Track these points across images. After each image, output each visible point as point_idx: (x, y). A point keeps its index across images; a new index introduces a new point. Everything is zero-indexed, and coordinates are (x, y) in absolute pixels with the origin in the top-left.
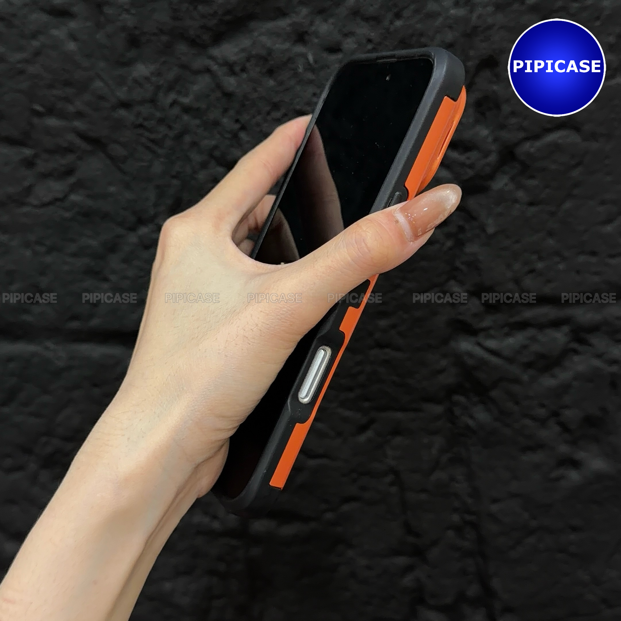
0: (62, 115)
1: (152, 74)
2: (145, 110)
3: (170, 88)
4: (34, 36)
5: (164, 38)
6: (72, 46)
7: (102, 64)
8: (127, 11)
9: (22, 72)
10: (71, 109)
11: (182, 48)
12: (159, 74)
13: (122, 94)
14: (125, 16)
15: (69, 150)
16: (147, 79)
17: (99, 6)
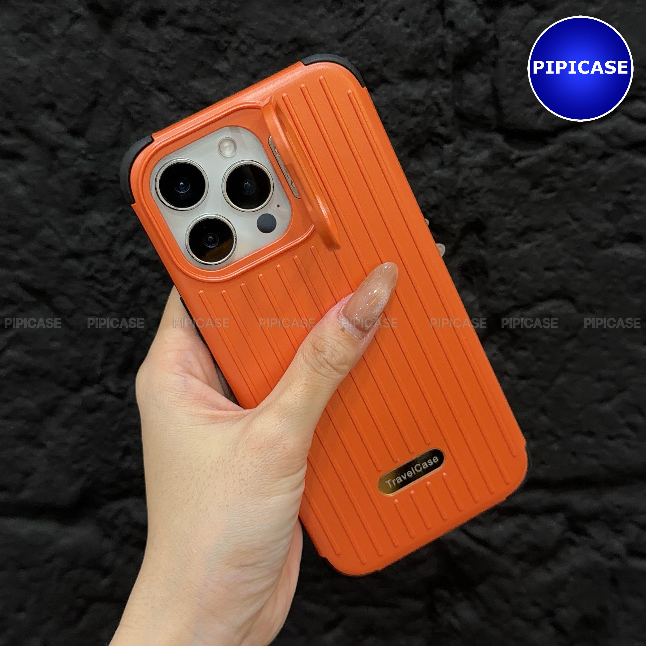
0: (5, 264)
3: (128, 239)
6: (20, 191)
7: (53, 211)
8: (84, 156)
10: (15, 257)
12: (116, 224)
13: (73, 243)
14: (81, 161)
15: (9, 301)
16: (102, 228)
17: (53, 149)
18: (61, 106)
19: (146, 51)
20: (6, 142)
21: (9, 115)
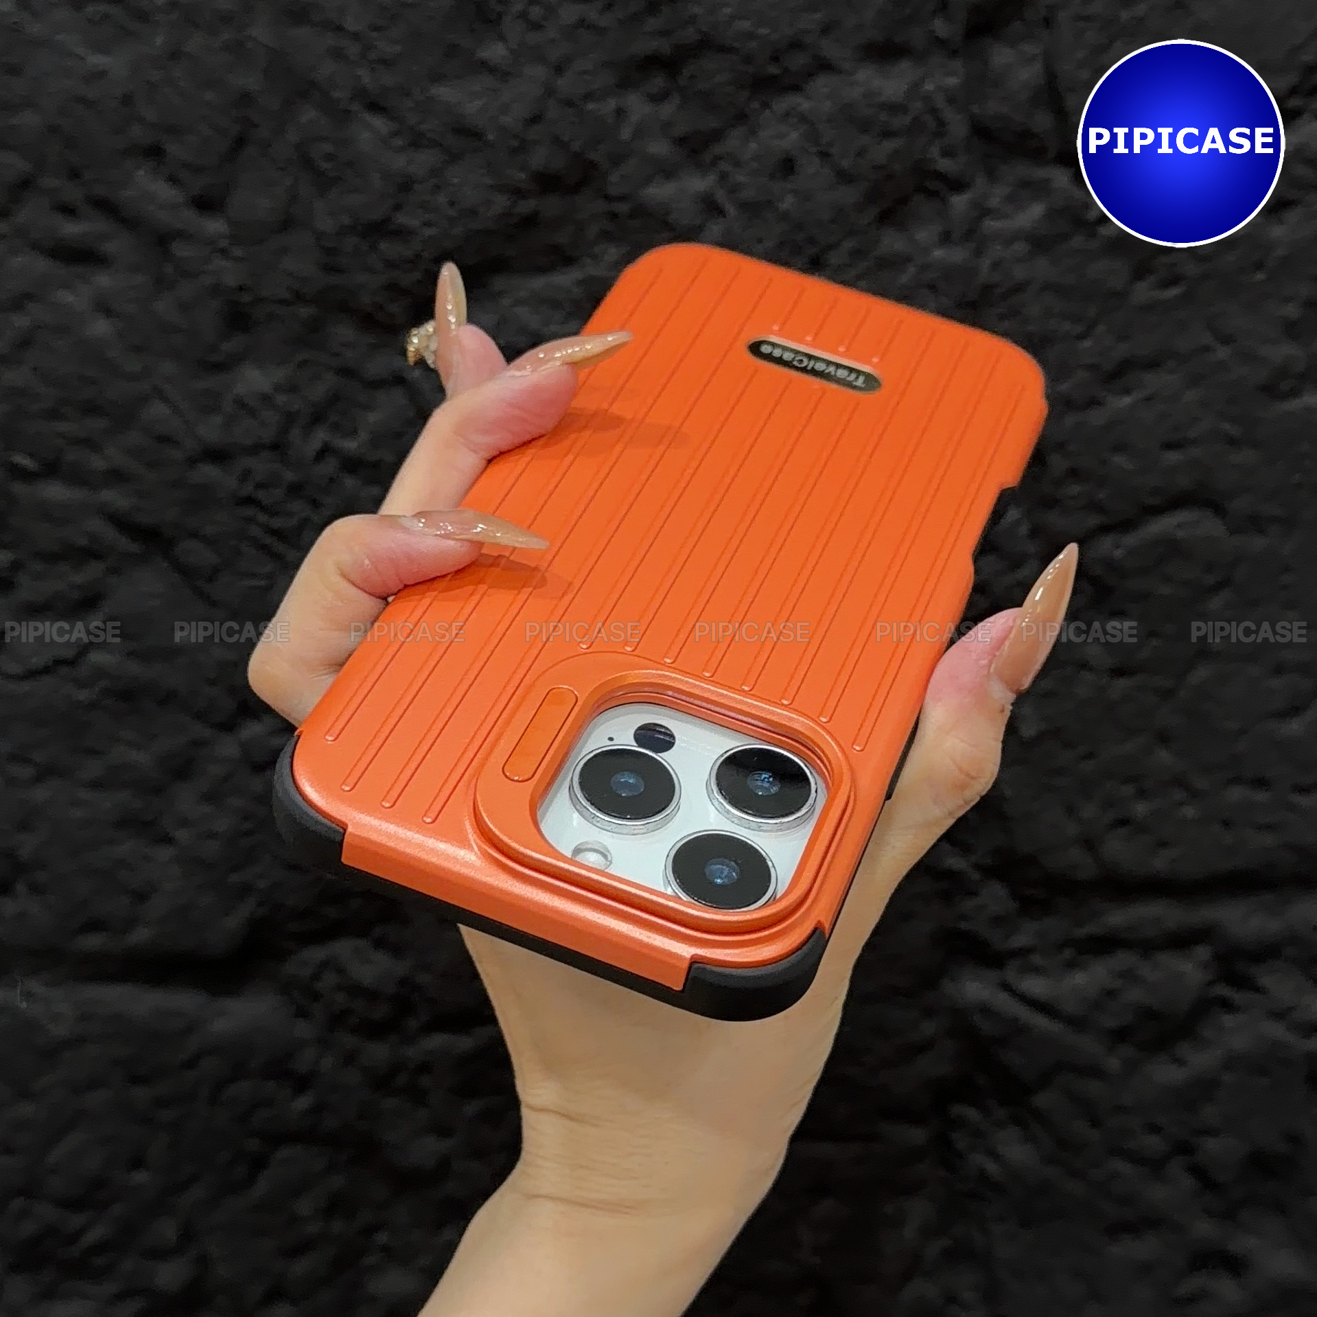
0: (78, 477)
1: (278, 388)
2: (261, 466)
3: (317, 418)
4: (18, 303)
5: (305, 311)
6: (101, 327)
7: (168, 367)
8: (223, 252)
10: (97, 463)
11: (343, 332)
12: (292, 389)
13: (210, 431)
14: (219, 263)
15: (90, 553)
16: (266, 399)
17: (163, 240)
18: (173, 149)
19: (339, 29)
20: (71, 229)
21: (74, 174)
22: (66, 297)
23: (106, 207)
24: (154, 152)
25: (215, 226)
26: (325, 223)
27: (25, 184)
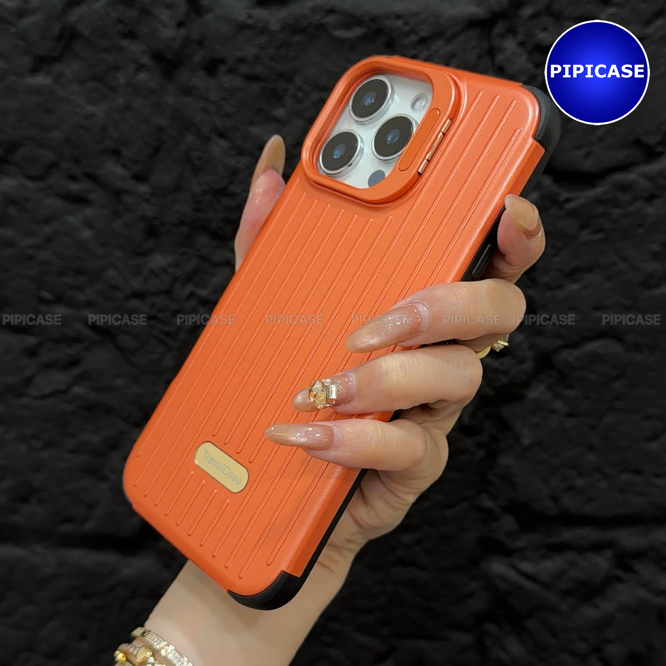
0: (72, 304)
1: (170, 265)
2: (160, 301)
4: (47, 221)
5: (185, 230)
6: (86, 234)
7: (118, 253)
8: (147, 201)
9: (31, 258)
10: (81, 297)
11: (202, 240)
12: (176, 265)
13: (136, 284)
14: (144, 206)
16: (164, 270)
17: (118, 194)
18: (126, 152)
19: (207, 99)
20: (74, 187)
21: (77, 161)
22: (71, 219)
23: (92, 177)
24: (116, 153)
25: (143, 188)
26: (196, 189)
27: (53, 166)
